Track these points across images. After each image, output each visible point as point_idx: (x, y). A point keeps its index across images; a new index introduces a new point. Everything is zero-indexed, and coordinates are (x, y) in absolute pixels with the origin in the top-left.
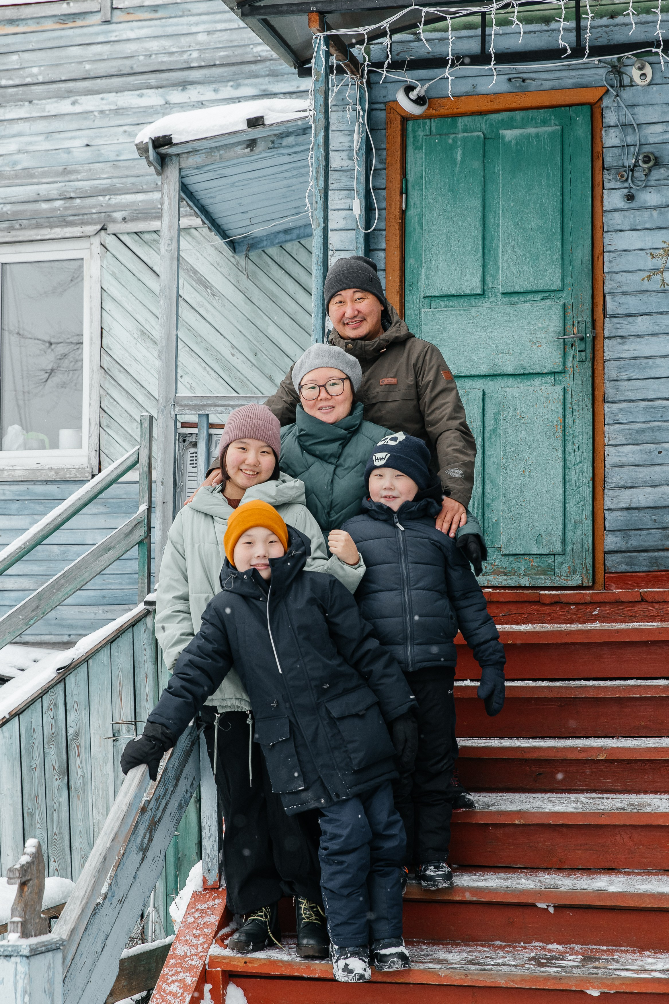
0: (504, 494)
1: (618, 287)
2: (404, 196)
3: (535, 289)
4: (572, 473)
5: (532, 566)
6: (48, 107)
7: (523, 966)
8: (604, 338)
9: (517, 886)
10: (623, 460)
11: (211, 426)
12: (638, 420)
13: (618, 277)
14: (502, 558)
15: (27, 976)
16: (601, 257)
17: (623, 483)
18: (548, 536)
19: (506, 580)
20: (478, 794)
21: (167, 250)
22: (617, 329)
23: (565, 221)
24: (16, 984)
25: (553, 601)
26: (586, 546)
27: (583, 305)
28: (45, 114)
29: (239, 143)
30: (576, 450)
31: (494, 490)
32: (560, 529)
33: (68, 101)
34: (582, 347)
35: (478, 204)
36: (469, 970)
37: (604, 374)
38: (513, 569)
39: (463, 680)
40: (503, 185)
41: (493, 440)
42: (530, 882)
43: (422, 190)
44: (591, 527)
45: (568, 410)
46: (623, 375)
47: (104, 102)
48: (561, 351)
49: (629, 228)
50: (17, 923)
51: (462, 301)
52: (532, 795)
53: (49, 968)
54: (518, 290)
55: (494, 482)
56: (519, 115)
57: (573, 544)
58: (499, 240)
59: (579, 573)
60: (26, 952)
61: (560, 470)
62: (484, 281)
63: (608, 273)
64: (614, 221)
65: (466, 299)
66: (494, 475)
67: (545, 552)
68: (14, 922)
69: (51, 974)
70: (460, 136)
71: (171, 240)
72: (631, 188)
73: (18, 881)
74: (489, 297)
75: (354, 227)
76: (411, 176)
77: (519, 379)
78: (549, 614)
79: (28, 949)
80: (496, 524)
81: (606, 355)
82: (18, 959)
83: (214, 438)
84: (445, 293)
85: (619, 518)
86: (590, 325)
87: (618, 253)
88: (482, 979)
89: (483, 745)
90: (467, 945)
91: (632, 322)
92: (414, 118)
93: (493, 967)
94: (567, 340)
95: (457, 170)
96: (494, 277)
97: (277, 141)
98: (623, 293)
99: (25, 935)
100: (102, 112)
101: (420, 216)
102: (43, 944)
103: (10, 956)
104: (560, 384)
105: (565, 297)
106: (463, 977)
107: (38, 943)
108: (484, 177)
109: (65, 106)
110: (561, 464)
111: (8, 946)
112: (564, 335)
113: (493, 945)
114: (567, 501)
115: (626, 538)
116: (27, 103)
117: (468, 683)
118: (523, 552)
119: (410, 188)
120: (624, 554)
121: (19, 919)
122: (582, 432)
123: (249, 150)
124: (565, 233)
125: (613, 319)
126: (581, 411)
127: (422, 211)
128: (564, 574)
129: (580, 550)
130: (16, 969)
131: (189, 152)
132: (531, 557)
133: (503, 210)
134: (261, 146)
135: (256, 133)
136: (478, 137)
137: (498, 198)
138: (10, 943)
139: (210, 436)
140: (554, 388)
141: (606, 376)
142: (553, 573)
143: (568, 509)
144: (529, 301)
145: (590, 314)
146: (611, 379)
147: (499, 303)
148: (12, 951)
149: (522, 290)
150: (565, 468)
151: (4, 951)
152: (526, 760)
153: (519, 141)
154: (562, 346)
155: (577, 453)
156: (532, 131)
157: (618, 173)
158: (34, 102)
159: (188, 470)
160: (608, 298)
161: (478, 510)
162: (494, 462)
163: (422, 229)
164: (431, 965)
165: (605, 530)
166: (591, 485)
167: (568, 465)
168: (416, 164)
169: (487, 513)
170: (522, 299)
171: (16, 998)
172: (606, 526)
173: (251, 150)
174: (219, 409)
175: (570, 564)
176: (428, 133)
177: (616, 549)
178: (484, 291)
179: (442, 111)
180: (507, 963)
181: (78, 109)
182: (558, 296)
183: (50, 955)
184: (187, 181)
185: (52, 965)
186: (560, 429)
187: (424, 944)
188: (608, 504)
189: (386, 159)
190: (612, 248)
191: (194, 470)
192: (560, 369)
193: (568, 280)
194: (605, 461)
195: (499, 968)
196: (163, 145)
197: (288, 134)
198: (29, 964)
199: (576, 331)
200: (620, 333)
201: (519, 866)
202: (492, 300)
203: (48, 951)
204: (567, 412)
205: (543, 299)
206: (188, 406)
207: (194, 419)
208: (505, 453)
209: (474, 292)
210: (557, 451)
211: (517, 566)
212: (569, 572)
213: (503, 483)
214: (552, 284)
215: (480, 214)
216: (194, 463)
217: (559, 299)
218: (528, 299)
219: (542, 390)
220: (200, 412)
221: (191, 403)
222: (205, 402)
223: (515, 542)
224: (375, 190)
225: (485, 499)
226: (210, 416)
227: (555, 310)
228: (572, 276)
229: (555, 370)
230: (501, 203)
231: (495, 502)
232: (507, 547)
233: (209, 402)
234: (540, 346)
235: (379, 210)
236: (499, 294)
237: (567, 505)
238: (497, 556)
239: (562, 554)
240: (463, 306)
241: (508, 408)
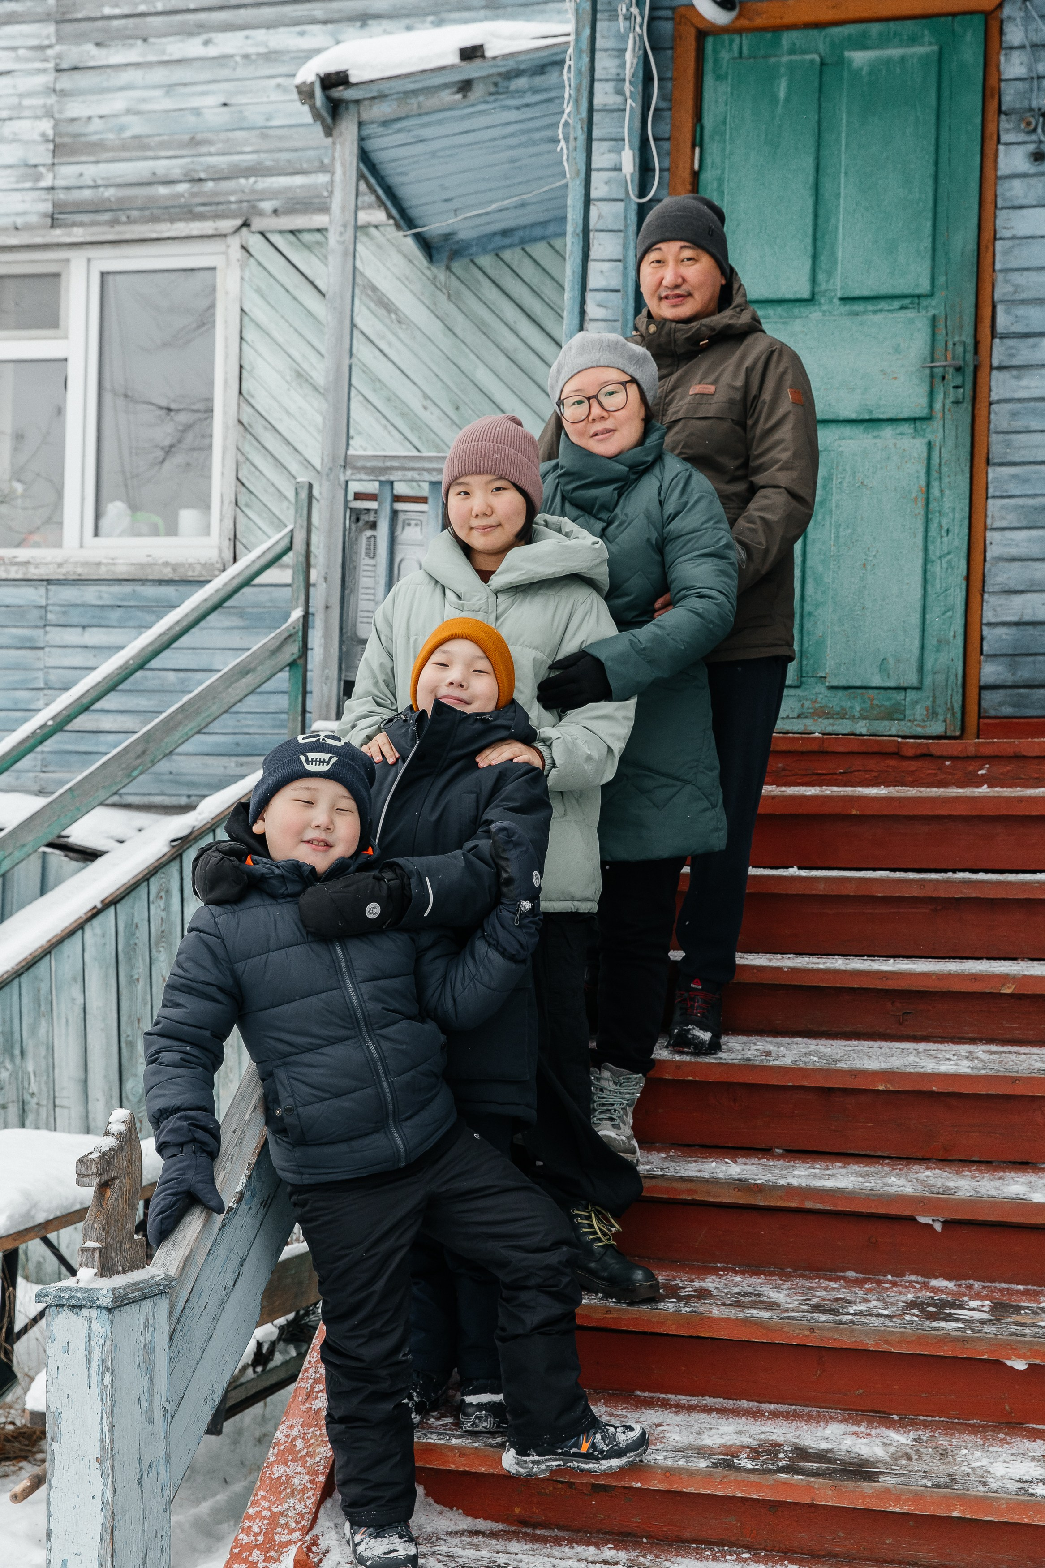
0: (833, 598)
1: (1016, 292)
2: (697, 150)
3: (891, 291)
4: (937, 569)
5: (872, 705)
6: (170, 48)
7: (900, 1317)
8: (992, 368)
9: (886, 1188)
10: (1014, 551)
11: (397, 499)
12: (1038, 492)
13: (1016, 278)
14: (828, 693)
15: (109, 1342)
16: (991, 249)
17: (1012, 585)
18: (898, 661)
19: (833, 725)
21: (338, 242)
22: (1012, 356)
23: (940, 190)
24: (89, 1353)
25: (919, 752)
26: (952, 678)
27: (961, 318)
28: (165, 58)
29: (446, 86)
30: (944, 534)
31: (819, 592)
32: (916, 651)
33: (198, 41)
34: (958, 381)
35: (809, 163)
36: (817, 1321)
37: (989, 422)
38: (843, 709)
39: (787, 868)
40: (848, 135)
42: (902, 1181)
43: (724, 142)
44: (961, 650)
45: (934, 475)
46: (1018, 424)
47: (250, 42)
48: (925, 388)
49: (1034, 203)
50: (93, 1250)
51: (780, 310)
52: (897, 1045)
53: (146, 1326)
54: (865, 293)
55: (818, 581)
56: (875, 28)
58: (838, 219)
59: (941, 717)
60: (107, 1302)
61: (919, 563)
62: (814, 280)
63: (1001, 271)
64: (1013, 193)
65: (786, 306)
66: (820, 568)
67: (892, 683)
68: (87, 1250)
69: (149, 1336)
70: (785, 59)
71: (345, 226)
72: (1041, 142)
73: (96, 1181)
74: (820, 304)
75: (622, 195)
76: (708, 121)
77: (862, 428)
78: (912, 773)
79: (111, 1295)
80: (821, 642)
81: (993, 394)
82: (93, 1313)
83: (401, 517)
85: (1004, 637)
86: (971, 348)
87: (1017, 242)
88: (837, 1337)
89: (820, 969)
90: (802, 1276)
91: (1035, 346)
92: (717, 31)
93: (855, 1318)
94: (936, 370)
95: (779, 111)
96: (830, 274)
97: (503, 84)
98: (1023, 302)
99: (106, 1271)
100: (246, 57)
101: (720, 180)
102: (136, 1286)
103: (81, 1307)
104: (924, 436)
105: (935, 307)
106: (807, 1333)
107: (129, 1285)
108: (819, 122)
109: (193, 47)
110: (921, 555)
111: (78, 1290)
112: (932, 361)
113: (844, 1278)
114: (928, 610)
115: (1013, 668)
116: (139, 42)
117: (794, 871)
118: (858, 684)
119: (707, 137)
120: (1009, 691)
121: (97, 1245)
122: (954, 509)
123: (459, 96)
124: (939, 210)
125: (1006, 341)
126: (952, 478)
127: (723, 173)
128: (918, 717)
129: (944, 683)
130: (90, 1328)
131: (373, 98)
132: (870, 691)
133: (846, 173)
134: (478, 92)
135: (473, 70)
136: (812, 61)
137: (840, 155)
138: (81, 1285)
139: (395, 513)
140: (915, 441)
141: (992, 426)
142: (902, 717)
143: (928, 622)
144: (881, 311)
145: (972, 332)
146: (1000, 429)
147: (835, 313)
148: (84, 1298)
149: (871, 294)
150: (926, 561)
151: (71, 1297)
152: (887, 991)
153: (874, 68)
154: (928, 380)
155: (945, 539)
156: (895, 52)
157: (1021, 120)
158: (151, 40)
159: (363, 562)
160: (1000, 309)
162: (820, 551)
164: (754, 1312)
165: (982, 653)
166: (964, 587)
167: (931, 556)
168: (716, 101)
169: (808, 626)
170: (870, 307)
171: (89, 1377)
172: (985, 648)
173: (465, 96)
174: (410, 474)
175: (929, 703)
176: (736, 54)
177: (998, 682)
178: (813, 294)
179: (759, 21)
180: (875, 1311)
181: (212, 51)
182: (924, 302)
183: (149, 1302)
184: (371, 145)
185: (151, 1321)
186: (921, 503)
187: (736, 1273)
188: (989, 616)
189: (672, 94)
190: (1008, 234)
191: (372, 562)
192: (924, 413)
193: (941, 280)
194: (985, 551)
195: (863, 1319)
196: (336, 85)
197: (518, 73)
198: (112, 1321)
199: (950, 357)
200: (1015, 362)
201: (879, 1154)
202: (825, 308)
203: (145, 1297)
204: (932, 479)
205: (902, 308)
206: (364, 469)
207: (372, 487)
208: (837, 537)
209: (798, 296)
210: (915, 535)
211: (849, 704)
212: (927, 716)
213: (833, 582)
214: (917, 286)
215: (811, 178)
216: (372, 552)
217: (926, 307)
218: (879, 307)
219: (895, 444)
220: (382, 478)
221: (369, 464)
222: (389, 464)
223: (848, 669)
224: (655, 139)
225: (805, 605)
226: (396, 485)
227: (919, 324)
228: (947, 274)
229: (917, 415)
230: (843, 163)
231: (820, 610)
232: (835, 675)
233: (396, 464)
234: (895, 378)
235: (661, 170)
236: (836, 300)
237: (927, 616)
238: (820, 689)
239: (918, 689)
240: (781, 317)
241: (844, 470)
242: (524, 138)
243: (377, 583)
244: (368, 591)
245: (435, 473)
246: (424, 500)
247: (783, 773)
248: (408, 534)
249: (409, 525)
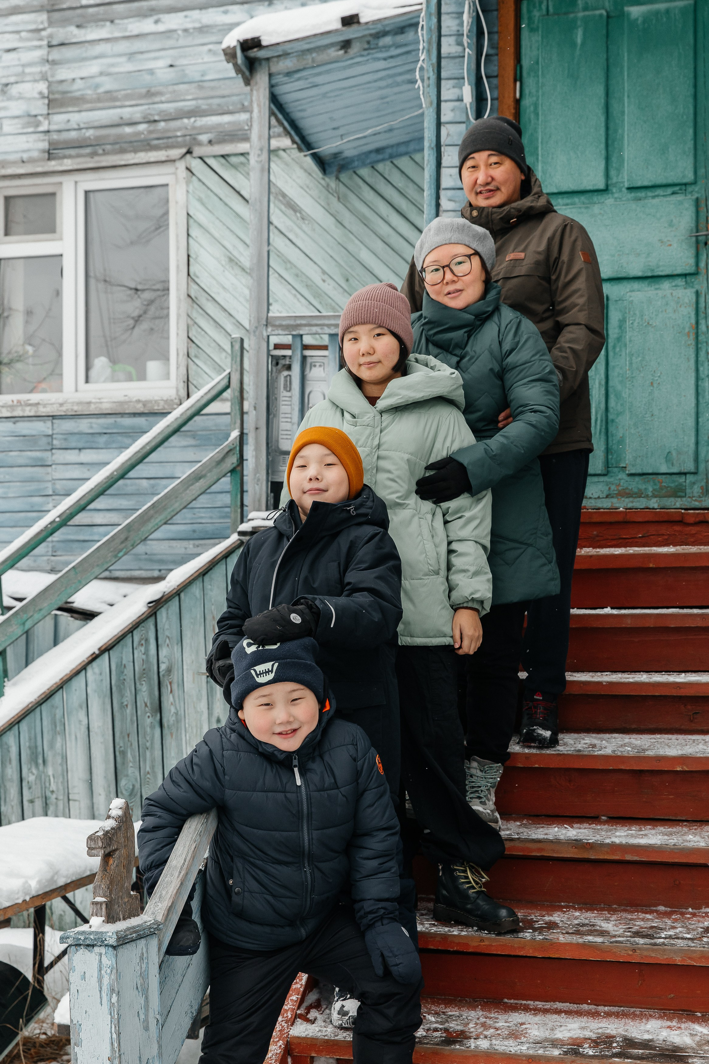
0: (629, 409)
2: (518, 84)
3: (664, 182)
5: (661, 486)
6: (130, 27)
7: (700, 939)
9: (685, 844)
11: (306, 347)
14: (628, 478)
15: (114, 971)
18: (679, 453)
19: (632, 502)
20: (628, 736)
21: (257, 161)
23: (698, 106)
24: (100, 980)
25: (698, 519)
28: (127, 34)
29: (332, 45)
31: (619, 404)
32: (692, 446)
33: (150, 20)
35: (601, 90)
36: (638, 944)
38: (640, 490)
39: (603, 608)
40: (629, 68)
41: (618, 349)
42: (697, 838)
43: (538, 77)
45: (702, 315)
47: (188, 20)
48: (693, 251)
50: (101, 903)
51: (583, 198)
52: (690, 737)
53: (142, 958)
54: (646, 183)
55: (618, 396)
57: (707, 462)
58: (624, 130)
60: (112, 941)
61: (692, 381)
62: (607, 175)
65: (588, 195)
66: (619, 387)
67: (675, 470)
68: (97, 903)
69: (144, 966)
70: (581, 14)
71: (261, 150)
73: (101, 852)
74: (612, 193)
75: (464, 119)
76: (526, 62)
77: (646, 282)
78: (693, 535)
79: (115, 936)
80: (621, 441)
82: (103, 950)
83: (309, 360)
84: (565, 188)
88: (654, 955)
89: (631, 680)
90: (625, 911)
93: (666, 941)
94: (700, 238)
95: (578, 52)
96: (619, 170)
97: (373, 42)
99: (111, 918)
100: (186, 30)
101: (536, 105)
102: (133, 929)
103: (93, 946)
104: (693, 287)
105: (698, 191)
106: (631, 953)
107: (128, 929)
108: (607, 60)
109: (147, 25)
110: (693, 374)
111: (91, 933)
112: (697, 232)
113: (657, 911)
114: (700, 415)
116: (108, 24)
117: (608, 611)
118: (650, 471)
119: (525, 74)
121: (104, 899)
123: (342, 52)
124: (699, 120)
127: (538, 100)
128: (696, 494)
130: (100, 961)
131: (279, 56)
132: (660, 477)
133: (628, 96)
134: (355, 48)
135: (352, 32)
136: (601, 15)
137: (623, 83)
138: (93, 929)
139: (304, 358)
140: (686, 291)
142: (683, 494)
143: (700, 424)
144: (658, 196)
147: (624, 199)
148: (95, 939)
149: (650, 184)
150: (697, 379)
151: (85, 939)
152: (681, 698)
153: (646, 18)
154: (694, 245)
156: (662, 6)
158: (117, 21)
159: (282, 394)
161: (601, 426)
162: (619, 374)
163: (538, 119)
164: (590, 938)
167: (702, 375)
168: (531, 47)
169: (611, 429)
170: (650, 194)
171: (101, 998)
173: (346, 52)
174: (314, 329)
175: (703, 483)
176: (544, 12)
178: (607, 186)
180: (680, 935)
181: (161, 28)
182: (690, 189)
183: (143, 941)
184: (278, 91)
185: (145, 955)
186: (692, 336)
187: (576, 909)
189: (498, 44)
191: (288, 394)
192: (692, 270)
193: (702, 171)
195: (672, 942)
196: (252, 48)
197: (384, 34)
198: (117, 955)
201: (679, 818)
202: (616, 195)
203: (140, 937)
204: (700, 318)
205: (674, 193)
206: (281, 326)
207: (287, 340)
208: (631, 364)
209: (596, 188)
210: (688, 360)
211: (644, 487)
212: (702, 493)
213: (629, 396)
214: (684, 177)
215: (603, 101)
216: (289, 387)
217: (691, 192)
218: (656, 193)
219: (672, 294)
220: (294, 333)
221: (284, 323)
222: (299, 322)
223: (642, 460)
224: (487, 77)
225: (609, 415)
226: (304, 337)
227: (686, 205)
228: (705, 167)
229: (687, 272)
230: (626, 89)
231: (620, 418)
232: (633, 466)
233: (304, 322)
234: (670, 245)
235: (492, 99)
236: (624, 189)
237: (700, 420)
238: (622, 476)
239: (695, 473)
240: (584, 203)
241: (635, 314)
242: (390, 81)
243: (292, 409)
244: (287, 416)
245: (332, 328)
246: (325, 348)
247: (597, 538)
248: (314, 373)
249: (315, 366)
